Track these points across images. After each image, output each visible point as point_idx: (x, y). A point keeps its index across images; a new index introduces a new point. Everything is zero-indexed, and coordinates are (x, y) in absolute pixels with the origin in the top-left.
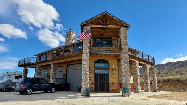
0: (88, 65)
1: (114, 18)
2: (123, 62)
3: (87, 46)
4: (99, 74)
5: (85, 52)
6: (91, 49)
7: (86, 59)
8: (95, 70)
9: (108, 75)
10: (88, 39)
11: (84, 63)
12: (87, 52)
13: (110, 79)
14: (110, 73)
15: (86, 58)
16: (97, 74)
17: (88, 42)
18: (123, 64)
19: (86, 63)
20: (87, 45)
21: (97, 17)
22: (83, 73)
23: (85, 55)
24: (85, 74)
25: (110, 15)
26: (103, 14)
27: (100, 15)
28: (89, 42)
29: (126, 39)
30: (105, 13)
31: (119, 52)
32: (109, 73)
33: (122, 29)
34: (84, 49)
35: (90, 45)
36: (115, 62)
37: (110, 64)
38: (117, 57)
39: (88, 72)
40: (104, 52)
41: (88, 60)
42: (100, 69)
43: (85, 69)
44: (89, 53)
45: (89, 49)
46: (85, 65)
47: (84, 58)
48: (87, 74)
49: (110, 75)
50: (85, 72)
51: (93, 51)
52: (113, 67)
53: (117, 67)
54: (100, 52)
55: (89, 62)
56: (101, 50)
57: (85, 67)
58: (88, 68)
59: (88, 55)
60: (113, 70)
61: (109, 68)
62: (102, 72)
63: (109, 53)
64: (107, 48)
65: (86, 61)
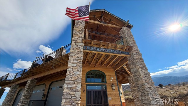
0: (79, 69)
1: (114, 16)
2: (138, 67)
3: (79, 39)
4: (94, 92)
5: (76, 46)
6: (86, 44)
8: (87, 85)
9: (105, 93)
10: (82, 30)
11: (72, 65)
12: (79, 46)
13: (109, 99)
14: (108, 90)
15: (76, 57)
16: (91, 92)
17: (82, 34)
18: (140, 69)
19: (76, 65)
20: (80, 37)
21: (95, 11)
22: (68, 88)
23: (75, 51)
24: (71, 89)
25: (109, 13)
26: (101, 11)
28: (83, 34)
29: (132, 38)
30: (103, 10)
31: (128, 53)
32: (106, 89)
33: (125, 28)
34: (74, 42)
35: (84, 37)
36: (113, 75)
37: (107, 77)
38: (114, 68)
39: (78, 86)
40: (107, 51)
41: (79, 60)
42: (94, 84)
43: (73, 78)
44: (82, 48)
45: (82, 42)
46: (74, 70)
47: (73, 57)
48: (76, 89)
49: (108, 93)
50: (73, 84)
51: (88, 48)
52: (111, 80)
53: (116, 81)
54: (100, 50)
55: (82, 63)
56: (102, 47)
57: (73, 72)
58: (78, 76)
59: (81, 52)
60: (112, 86)
61: (106, 82)
62: (97, 89)
63: (115, 53)
64: (111, 44)
65: (76, 61)
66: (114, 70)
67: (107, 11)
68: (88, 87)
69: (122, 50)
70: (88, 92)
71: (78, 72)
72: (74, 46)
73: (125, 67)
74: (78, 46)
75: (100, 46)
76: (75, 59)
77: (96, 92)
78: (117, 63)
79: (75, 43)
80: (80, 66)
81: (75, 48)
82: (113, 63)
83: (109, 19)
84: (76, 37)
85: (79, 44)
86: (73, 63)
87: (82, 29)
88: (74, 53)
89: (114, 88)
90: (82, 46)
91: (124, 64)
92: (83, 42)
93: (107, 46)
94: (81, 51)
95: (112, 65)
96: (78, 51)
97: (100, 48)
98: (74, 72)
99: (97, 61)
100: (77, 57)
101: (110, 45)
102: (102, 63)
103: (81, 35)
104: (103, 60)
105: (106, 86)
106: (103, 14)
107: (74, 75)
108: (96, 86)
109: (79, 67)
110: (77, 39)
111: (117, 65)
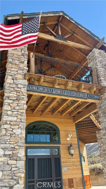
0: (22, 125)
1: (79, 26)
3: (19, 72)
4: (38, 159)
5: (14, 86)
6: (31, 82)
7: (17, 108)
8: (27, 148)
9: (58, 160)
10: (23, 55)
11: (10, 118)
12: (19, 86)
13: (64, 170)
14: (62, 156)
15: (15, 105)
16: (33, 159)
17: (23, 63)
19: (15, 119)
20: (20, 69)
21: (46, 15)
22: (5, 155)
23: (13, 95)
24: (11, 157)
25: (72, 19)
26: (58, 15)
27: (52, 15)
28: (26, 62)
30: (61, 14)
31: (98, 97)
32: (59, 154)
34: (11, 77)
35: (27, 68)
36: (71, 130)
37: (62, 133)
38: (74, 118)
39: (20, 152)
40: (65, 94)
41: (21, 111)
42: (40, 145)
43: (13, 140)
44: (25, 90)
45: (25, 79)
46: (13, 127)
47: (11, 104)
48: (18, 157)
49: (62, 160)
50: (12, 149)
51: (35, 88)
52: (68, 139)
53: (76, 139)
54: (54, 93)
55: (25, 115)
56: (57, 87)
57: (12, 131)
58: (20, 136)
59: (23, 97)
60: (69, 148)
61: (59, 142)
62: (43, 154)
63: (76, 97)
64: (73, 82)
65: (16, 113)
66: (74, 121)
67: (68, 16)
68: (29, 150)
69: (88, 92)
70: (30, 159)
71: (19, 130)
72: (11, 86)
73: (93, 118)
74: (17, 85)
75: (53, 85)
76: (14, 109)
77: (42, 159)
78: (80, 110)
79: (13, 79)
80: (22, 120)
81: (12, 89)
82: (73, 110)
83: (70, 31)
84: (13, 69)
85: (20, 83)
86: (11, 116)
87: (23, 52)
88: (12, 98)
89: (72, 152)
90: (24, 85)
91: (91, 113)
92: (27, 78)
93: (66, 85)
94: (24, 95)
95: (70, 113)
96: (18, 94)
97: (54, 89)
98: (14, 131)
99: (46, 107)
100: (18, 106)
101: (70, 84)
102: (54, 110)
103: (21, 66)
104: (57, 105)
105: (58, 148)
106: (60, 20)
107: (14, 135)
108: (43, 150)
109: (21, 122)
110: (16, 73)
111: (79, 113)
